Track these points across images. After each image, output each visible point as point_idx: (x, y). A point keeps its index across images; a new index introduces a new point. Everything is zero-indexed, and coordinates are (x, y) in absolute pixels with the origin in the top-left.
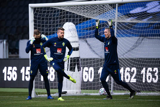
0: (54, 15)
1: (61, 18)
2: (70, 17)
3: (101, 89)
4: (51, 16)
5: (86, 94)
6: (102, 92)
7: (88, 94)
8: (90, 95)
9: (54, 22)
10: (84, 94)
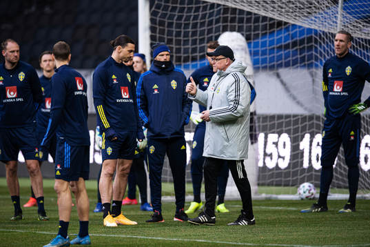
0: (196, 18)
1: (210, 23)
2: (233, 20)
3: (301, 186)
4: (188, 18)
5: (269, 196)
6: (304, 192)
7: (274, 196)
8: (277, 198)
9: (194, 34)
10: (264, 196)
